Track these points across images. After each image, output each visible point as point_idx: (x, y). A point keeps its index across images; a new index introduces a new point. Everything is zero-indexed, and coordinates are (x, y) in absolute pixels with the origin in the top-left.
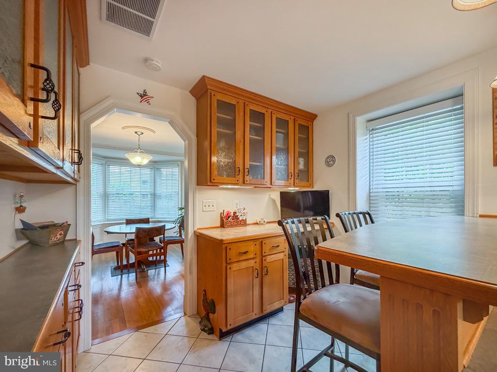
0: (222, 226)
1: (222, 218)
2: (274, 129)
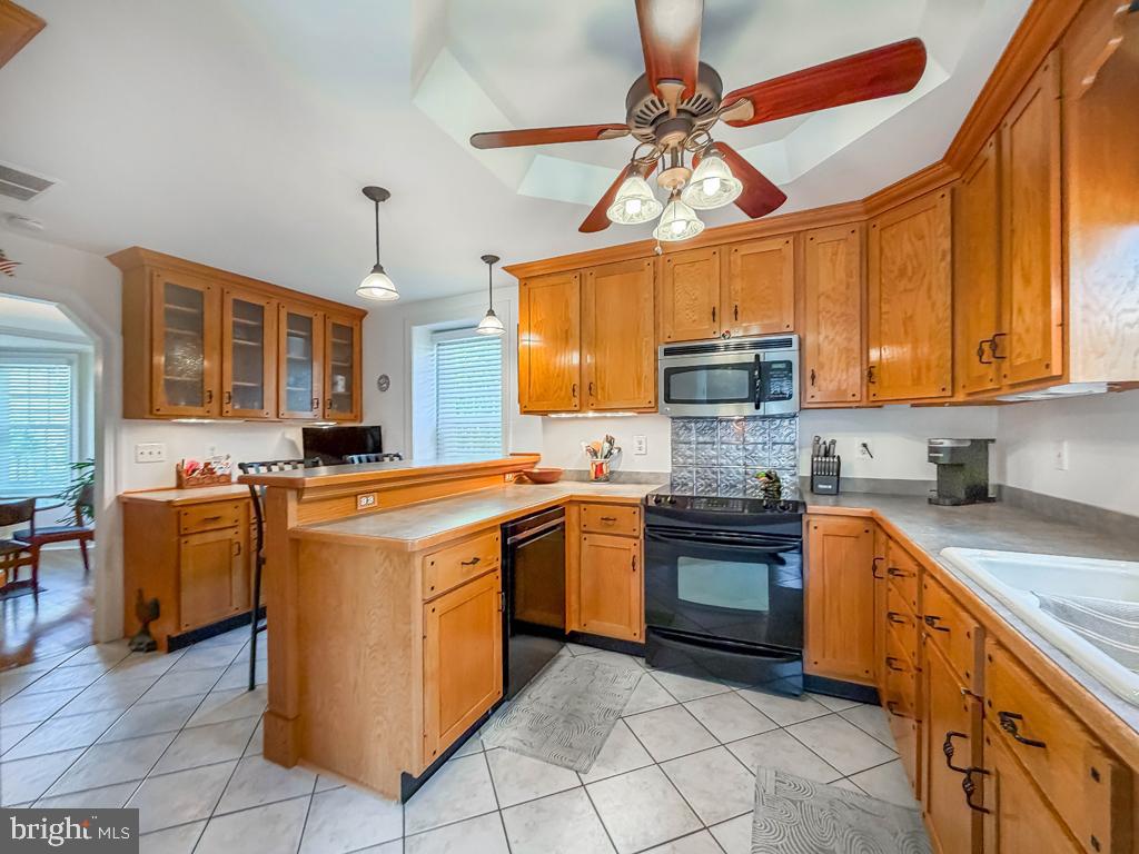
0: (180, 486)
1: (179, 474)
2: (284, 330)
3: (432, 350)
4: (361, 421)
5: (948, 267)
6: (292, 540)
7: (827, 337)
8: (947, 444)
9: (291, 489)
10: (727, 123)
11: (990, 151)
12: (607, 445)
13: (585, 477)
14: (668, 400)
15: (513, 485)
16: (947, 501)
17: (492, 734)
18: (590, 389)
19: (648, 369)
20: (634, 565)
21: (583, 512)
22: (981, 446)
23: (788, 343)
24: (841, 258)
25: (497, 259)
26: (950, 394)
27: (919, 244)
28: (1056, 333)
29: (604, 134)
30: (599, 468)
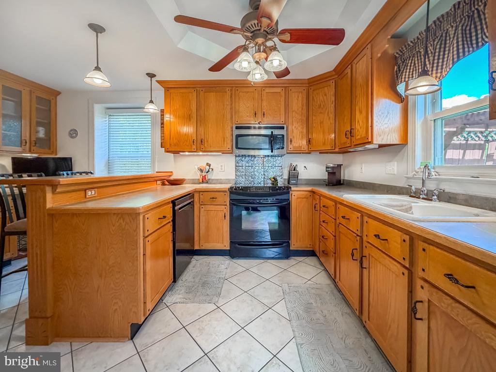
3: (106, 118)
4: (56, 155)
5: (334, 106)
6: (49, 214)
7: (295, 127)
8: (331, 165)
9: (48, 185)
10: (279, 40)
11: (348, 70)
12: (208, 167)
13: (196, 182)
14: (237, 148)
15: (160, 186)
16: (331, 185)
17: (168, 300)
18: (202, 142)
19: (228, 135)
20: (225, 217)
21: (201, 196)
22: (340, 166)
23: (283, 128)
24: (300, 98)
25: (154, 76)
26: (334, 148)
27: (325, 97)
28: (370, 128)
29: (234, 31)
30: (204, 177)
